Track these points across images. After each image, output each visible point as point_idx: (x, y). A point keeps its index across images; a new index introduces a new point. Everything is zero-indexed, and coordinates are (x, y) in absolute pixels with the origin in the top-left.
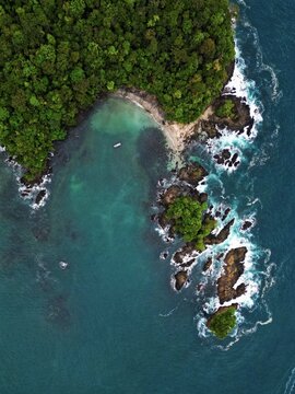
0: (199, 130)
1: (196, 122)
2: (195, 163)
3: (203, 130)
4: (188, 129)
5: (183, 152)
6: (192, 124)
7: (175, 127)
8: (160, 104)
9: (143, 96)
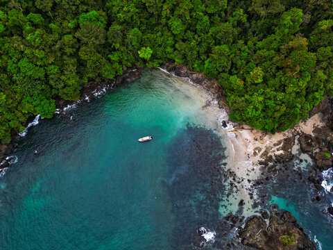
0: (295, 149)
1: (288, 133)
2: (283, 214)
3: (302, 150)
4: (272, 143)
5: (258, 183)
6: (279, 137)
7: (246, 134)
8: (223, 94)
9: (198, 81)
